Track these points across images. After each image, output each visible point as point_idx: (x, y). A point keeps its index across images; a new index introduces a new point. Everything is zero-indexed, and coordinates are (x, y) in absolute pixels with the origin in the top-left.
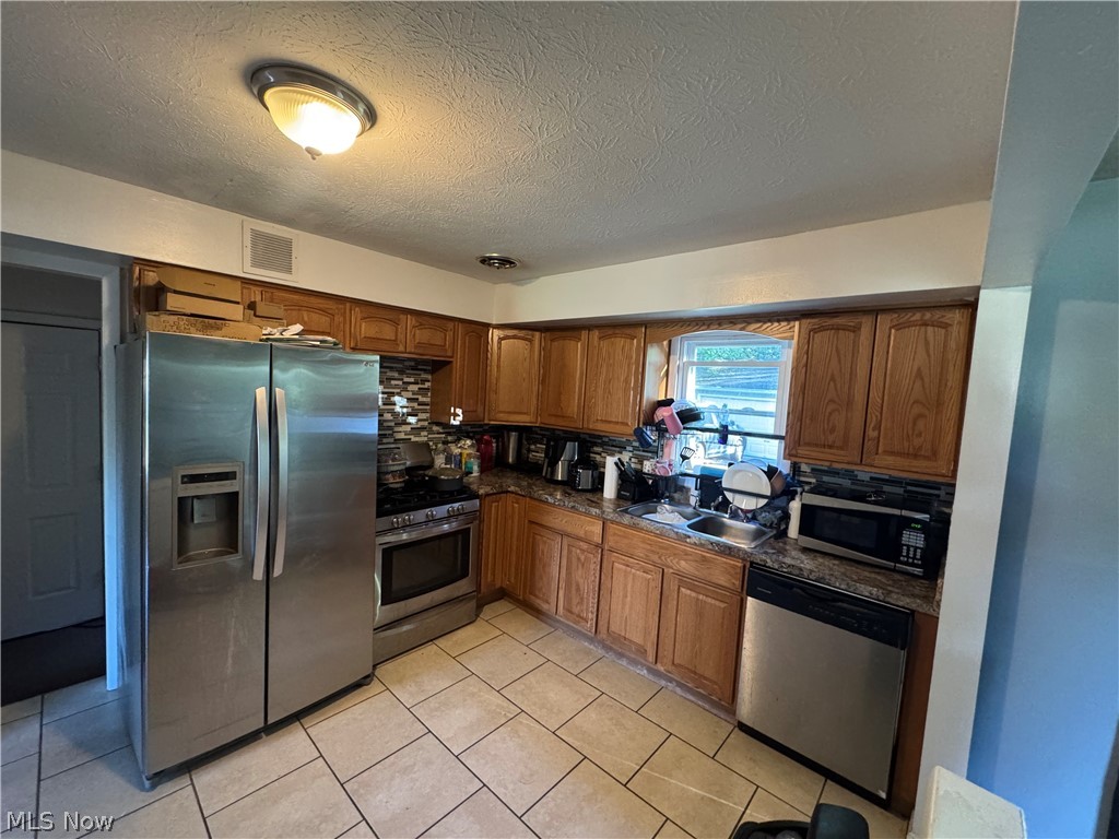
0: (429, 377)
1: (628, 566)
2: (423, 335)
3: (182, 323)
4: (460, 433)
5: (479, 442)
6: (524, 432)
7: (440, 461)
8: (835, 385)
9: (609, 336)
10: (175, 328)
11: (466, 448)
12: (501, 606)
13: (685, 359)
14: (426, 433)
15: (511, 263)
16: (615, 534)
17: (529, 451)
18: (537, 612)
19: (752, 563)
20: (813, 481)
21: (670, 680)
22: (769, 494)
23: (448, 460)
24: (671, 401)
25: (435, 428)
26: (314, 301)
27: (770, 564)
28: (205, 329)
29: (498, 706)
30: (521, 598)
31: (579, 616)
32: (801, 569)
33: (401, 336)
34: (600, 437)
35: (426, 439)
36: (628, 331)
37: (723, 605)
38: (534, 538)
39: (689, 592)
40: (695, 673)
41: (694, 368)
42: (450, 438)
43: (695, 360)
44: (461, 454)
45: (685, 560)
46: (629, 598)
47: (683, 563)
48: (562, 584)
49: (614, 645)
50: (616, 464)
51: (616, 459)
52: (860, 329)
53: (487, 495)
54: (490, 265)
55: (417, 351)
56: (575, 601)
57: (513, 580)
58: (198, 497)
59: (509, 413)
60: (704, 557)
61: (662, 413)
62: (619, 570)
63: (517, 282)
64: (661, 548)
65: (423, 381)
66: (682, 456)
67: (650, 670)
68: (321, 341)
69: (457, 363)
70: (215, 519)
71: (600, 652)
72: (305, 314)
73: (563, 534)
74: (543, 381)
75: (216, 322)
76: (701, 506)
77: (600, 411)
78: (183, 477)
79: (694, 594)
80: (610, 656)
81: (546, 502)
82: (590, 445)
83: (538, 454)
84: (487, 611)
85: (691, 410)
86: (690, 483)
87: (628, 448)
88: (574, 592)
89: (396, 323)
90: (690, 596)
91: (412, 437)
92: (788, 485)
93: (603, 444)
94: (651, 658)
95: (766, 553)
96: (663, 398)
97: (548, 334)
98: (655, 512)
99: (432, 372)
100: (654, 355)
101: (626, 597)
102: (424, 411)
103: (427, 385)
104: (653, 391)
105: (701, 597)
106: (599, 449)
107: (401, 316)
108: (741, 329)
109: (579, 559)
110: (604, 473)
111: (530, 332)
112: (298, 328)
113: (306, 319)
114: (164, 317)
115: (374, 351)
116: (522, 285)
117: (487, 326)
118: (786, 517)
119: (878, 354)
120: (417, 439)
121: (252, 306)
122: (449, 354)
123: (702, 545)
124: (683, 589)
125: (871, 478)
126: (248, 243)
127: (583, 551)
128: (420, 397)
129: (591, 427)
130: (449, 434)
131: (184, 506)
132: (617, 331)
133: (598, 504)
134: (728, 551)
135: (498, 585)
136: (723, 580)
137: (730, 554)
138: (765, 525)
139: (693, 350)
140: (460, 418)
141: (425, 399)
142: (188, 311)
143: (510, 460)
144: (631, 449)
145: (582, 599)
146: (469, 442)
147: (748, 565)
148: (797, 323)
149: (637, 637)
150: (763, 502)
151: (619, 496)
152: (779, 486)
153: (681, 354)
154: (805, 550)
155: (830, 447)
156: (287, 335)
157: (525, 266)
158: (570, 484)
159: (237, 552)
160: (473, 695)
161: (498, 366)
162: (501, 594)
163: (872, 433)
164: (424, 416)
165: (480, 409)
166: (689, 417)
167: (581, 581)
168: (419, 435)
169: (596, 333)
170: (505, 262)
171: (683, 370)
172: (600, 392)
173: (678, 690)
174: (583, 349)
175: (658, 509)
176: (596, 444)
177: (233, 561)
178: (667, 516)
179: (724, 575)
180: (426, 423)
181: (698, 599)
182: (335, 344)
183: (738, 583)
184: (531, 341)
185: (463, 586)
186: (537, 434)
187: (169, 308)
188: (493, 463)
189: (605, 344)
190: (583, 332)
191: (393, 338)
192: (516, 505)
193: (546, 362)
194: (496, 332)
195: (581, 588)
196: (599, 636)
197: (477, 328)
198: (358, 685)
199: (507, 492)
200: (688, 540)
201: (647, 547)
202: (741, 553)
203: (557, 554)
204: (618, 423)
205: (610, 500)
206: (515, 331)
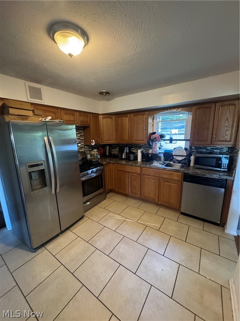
1: (149, 178)
2: (82, 118)
3: (16, 118)
4: (93, 147)
5: (99, 150)
6: (111, 146)
7: (89, 156)
8: (204, 124)
9: (137, 115)
11: (95, 152)
12: (111, 194)
13: (158, 121)
14: (83, 149)
15: (109, 93)
16: (145, 171)
17: (112, 151)
20: (196, 151)
21: (162, 206)
22: (186, 155)
23: (91, 156)
24: (155, 133)
25: (86, 147)
26: (50, 109)
27: (189, 173)
28: (23, 119)
30: (117, 191)
31: (135, 193)
32: (198, 173)
33: (76, 119)
34: (133, 145)
35: (84, 150)
36: (143, 113)
37: (176, 185)
39: (167, 183)
40: (169, 203)
41: (160, 123)
42: (90, 149)
43: (161, 120)
44: (94, 154)
47: (165, 176)
48: (130, 186)
49: (144, 199)
50: (141, 152)
51: (141, 150)
52: (211, 107)
53: (105, 164)
55: (81, 123)
56: (134, 189)
57: (114, 187)
58: (33, 172)
59: (107, 140)
60: (171, 173)
61: (154, 136)
62: (146, 180)
63: (109, 100)
64: (158, 172)
66: (159, 148)
67: (156, 204)
69: (92, 126)
70: (38, 178)
71: (142, 202)
72: (48, 113)
73: (129, 173)
74: (116, 130)
75: (25, 117)
76: (165, 161)
77: (135, 137)
78: (29, 166)
79: (168, 183)
81: (123, 164)
83: (116, 151)
84: (108, 196)
85: (162, 135)
87: (142, 147)
88: (133, 187)
89: (73, 115)
91: (80, 150)
92: (190, 152)
93: (134, 147)
94: (157, 201)
95: (187, 170)
96: (152, 132)
97: (117, 116)
99: (83, 130)
100: (150, 120)
101: (149, 186)
102: (82, 142)
103: (82, 134)
104: (150, 131)
105: (170, 184)
108: (177, 110)
109: (134, 178)
111: (111, 115)
112: (50, 118)
113: (48, 115)
114: (10, 116)
117: (98, 114)
118: (190, 161)
119: (216, 114)
120: (81, 151)
122: (89, 124)
123: (170, 170)
124: (165, 183)
125: (211, 148)
126: (28, 90)
127: (135, 176)
129: (133, 142)
131: (30, 174)
132: (139, 113)
133: (137, 163)
134: (177, 171)
135: (110, 188)
136: (176, 178)
138: (183, 164)
139: (160, 117)
140: (94, 143)
141: (82, 138)
142: (17, 114)
143: (107, 154)
145: (136, 189)
146: (96, 150)
147: (183, 174)
148: (193, 107)
149: (153, 197)
150: (184, 158)
151: (142, 161)
152: (188, 153)
153: (157, 119)
154: (196, 168)
155: (203, 141)
156: (47, 120)
157: (113, 94)
158: (128, 159)
159: (47, 186)
160: (112, 216)
161: (103, 127)
162: (111, 191)
163: (214, 136)
164: (82, 143)
165: (99, 140)
167: (135, 184)
168: (81, 149)
169: (132, 114)
170: (107, 93)
171: (157, 123)
172: (135, 132)
173: (164, 208)
174: (128, 119)
175: (153, 163)
176: (132, 147)
180: (83, 146)
182: (63, 122)
183: (180, 179)
184: (112, 118)
186: (114, 146)
187: (10, 113)
188: (103, 155)
189: (135, 117)
190: (128, 114)
191: (74, 120)
192: (113, 166)
193: (117, 124)
194: (101, 116)
195: (135, 186)
196: (141, 198)
197: (96, 115)
198: (81, 219)
199: (110, 163)
200: (166, 169)
201: (154, 173)
202: (181, 171)
203: (127, 178)
204: (141, 140)
205: (140, 162)
206: (107, 116)
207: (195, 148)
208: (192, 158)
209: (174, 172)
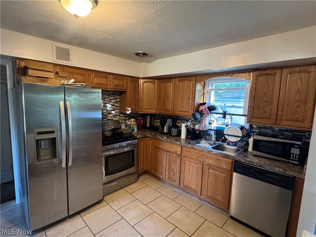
0: (119, 97)
1: (190, 162)
2: (116, 82)
3: (34, 80)
4: (130, 116)
5: (137, 119)
6: (153, 116)
7: (123, 126)
8: (266, 96)
9: (183, 80)
10: (32, 81)
11: (132, 122)
12: (146, 176)
13: (210, 88)
14: (118, 117)
15: (147, 55)
16: (186, 151)
17: (154, 122)
18: (158, 178)
20: (258, 131)
21: (206, 201)
22: (241, 136)
23: (126, 126)
24: (205, 103)
25: (121, 115)
26: (78, 71)
27: (242, 160)
28: (42, 81)
29: (146, 210)
30: (153, 174)
31: (173, 179)
32: (253, 162)
34: (179, 117)
35: (118, 119)
36: (189, 78)
37: (225, 175)
38: (157, 153)
39: (212, 171)
40: (215, 199)
41: (213, 91)
42: (126, 118)
43: (214, 88)
44: (130, 124)
45: (211, 160)
46: (191, 174)
47: (210, 161)
48: (167, 169)
49: (186, 189)
50: (185, 126)
51: (185, 124)
52: (276, 74)
53: (140, 138)
54: (139, 56)
55: (115, 88)
56: (172, 174)
57: (150, 168)
58: (42, 139)
59: (147, 109)
60: (217, 158)
61: (202, 108)
62: (187, 163)
63: (149, 62)
64: (202, 155)
65: (117, 99)
66: (209, 123)
67: (198, 198)
68: (81, 85)
69: (128, 91)
70: (48, 147)
71: (181, 192)
72: (75, 75)
73: (167, 151)
74: (159, 97)
75: (45, 79)
76: (216, 141)
77: (179, 108)
78: (37, 132)
79: (214, 172)
80: (185, 193)
81: (161, 140)
82: (176, 120)
83: (157, 123)
84: (141, 178)
85: (212, 106)
86: (212, 133)
87: (190, 121)
88: (171, 170)
89: (106, 78)
90: (213, 172)
91: (113, 118)
92: (248, 133)
93: (180, 120)
94: (199, 194)
95: (240, 157)
96: (202, 102)
97: (160, 80)
98: (200, 143)
99: (120, 95)
100: (199, 87)
101: (190, 173)
102: (117, 109)
103: (118, 100)
104: (198, 100)
105: (217, 172)
108: (231, 76)
109: (173, 160)
110: (181, 130)
111: (154, 80)
112: (73, 80)
113: (75, 77)
114: (28, 78)
115: (100, 88)
116: (150, 63)
117: (138, 78)
118: (248, 144)
119: (283, 83)
120: (115, 119)
121: (57, 73)
122: (126, 88)
123: (217, 154)
124: (210, 170)
125: (280, 130)
126: (55, 51)
127: (174, 157)
128: (115, 104)
129: (176, 113)
130: (126, 117)
131: (38, 142)
132: (185, 79)
133: (179, 140)
134: (227, 156)
135: (145, 169)
136: (225, 167)
137: (227, 158)
138: (240, 147)
139: (213, 85)
140: (130, 111)
141: (117, 105)
142: (36, 76)
143: (148, 126)
144: (191, 121)
145: (174, 174)
146: (133, 120)
147: (234, 161)
148: (252, 73)
149: (194, 187)
150: (239, 139)
151: (187, 138)
152: (245, 133)
153: (209, 86)
154: (255, 156)
155: (264, 118)
156: (69, 83)
157: (152, 56)
158: (169, 134)
159: (56, 158)
160: (137, 206)
161: (143, 93)
162: (146, 172)
163: (280, 113)
164: (117, 111)
165: (137, 108)
166: (212, 109)
167: (174, 168)
168: (115, 117)
169: (177, 80)
170: (144, 54)
171: (209, 92)
172: (179, 101)
173: (209, 205)
174: (173, 86)
175: (201, 142)
176: (178, 120)
177: (55, 161)
178: (204, 144)
179: (225, 165)
180: (118, 113)
181: (216, 173)
182: (86, 86)
183: (230, 167)
184: (154, 83)
185: (132, 170)
186: (157, 116)
187: (29, 75)
188: (142, 127)
189: (180, 83)
190: (173, 79)
191: (106, 83)
192: (150, 141)
193: (160, 90)
194: (142, 80)
195: (174, 170)
196: (180, 187)
198: (98, 203)
199: (147, 137)
200: (212, 153)
201: (197, 155)
202: (231, 157)
203: (165, 159)
204: (186, 112)
205: (183, 139)
206: (148, 80)
207: (257, 127)
208: (251, 141)
209: (222, 156)
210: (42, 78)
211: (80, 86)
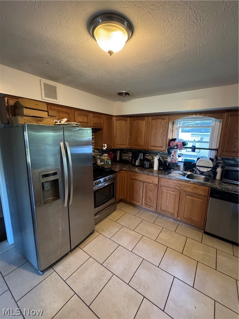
0: (94, 134)
1: (168, 190)
2: (95, 120)
3: (30, 120)
4: (105, 152)
5: (109, 154)
6: (122, 151)
8: (237, 133)
9: (156, 119)
10: (28, 122)
11: (105, 156)
12: (121, 205)
13: (178, 126)
15: (129, 94)
16: (163, 181)
17: (123, 156)
18: (133, 205)
19: (211, 188)
20: (222, 162)
21: (181, 222)
22: (212, 167)
23: (101, 161)
24: (175, 139)
25: (96, 151)
26: (63, 109)
27: (218, 188)
28: (38, 121)
29: (135, 235)
30: (129, 201)
31: (150, 206)
33: (89, 121)
35: (94, 154)
36: (163, 117)
37: (201, 200)
38: (133, 184)
39: (189, 197)
40: (191, 220)
41: (181, 128)
42: (100, 154)
43: (181, 126)
44: (105, 159)
45: (188, 188)
46: (168, 200)
48: (144, 197)
49: (160, 212)
50: (158, 159)
53: (118, 171)
54: (121, 95)
55: (94, 126)
56: (149, 201)
57: (125, 196)
58: (46, 182)
59: (119, 145)
60: (195, 187)
62: (164, 192)
64: (180, 185)
66: (178, 156)
67: (174, 219)
69: (105, 129)
70: (50, 188)
71: (157, 215)
72: (61, 114)
73: (144, 182)
74: (131, 134)
75: (40, 119)
76: (185, 171)
77: (152, 143)
78: (42, 176)
79: (191, 198)
80: (160, 216)
81: (137, 172)
83: (128, 156)
84: (118, 206)
86: (180, 164)
87: (158, 154)
88: (148, 199)
89: (87, 116)
90: (190, 198)
94: (176, 216)
97: (132, 118)
98: (171, 173)
99: (95, 132)
101: (167, 199)
103: (93, 137)
104: (170, 137)
105: (194, 198)
106: (148, 155)
107: (89, 114)
109: (150, 189)
111: (126, 118)
112: (65, 120)
113: (62, 116)
114: (25, 118)
117: (112, 116)
122: (102, 126)
123: (194, 183)
124: (187, 196)
126: (43, 88)
127: (151, 187)
129: (149, 148)
130: (100, 152)
131: (43, 185)
132: (159, 117)
133: (152, 172)
135: (121, 198)
136: (202, 193)
137: (204, 186)
140: (106, 147)
141: (93, 142)
142: (31, 115)
143: (118, 160)
145: (151, 201)
146: (106, 155)
149: (171, 211)
151: (159, 169)
154: (225, 183)
156: (62, 122)
157: (132, 96)
158: (142, 166)
159: (59, 198)
160: (127, 232)
161: (116, 130)
162: (121, 201)
165: (111, 144)
167: (151, 196)
169: (151, 118)
170: (127, 94)
171: (178, 129)
172: (152, 137)
173: (184, 224)
174: (145, 123)
176: (147, 153)
179: (203, 191)
181: (193, 199)
183: (207, 194)
184: (126, 121)
185: (113, 200)
187: (24, 114)
188: (114, 160)
189: (154, 121)
190: (146, 118)
191: (87, 121)
192: (126, 174)
193: (131, 128)
194: (115, 118)
195: (151, 198)
196: (157, 211)
197: (109, 117)
199: (123, 170)
200: (190, 182)
201: (175, 185)
202: (208, 185)
203: (142, 188)
204: (159, 147)
205: (157, 171)
206: (121, 118)
208: (219, 170)
209: (199, 185)
210: (37, 118)
211: (75, 125)
